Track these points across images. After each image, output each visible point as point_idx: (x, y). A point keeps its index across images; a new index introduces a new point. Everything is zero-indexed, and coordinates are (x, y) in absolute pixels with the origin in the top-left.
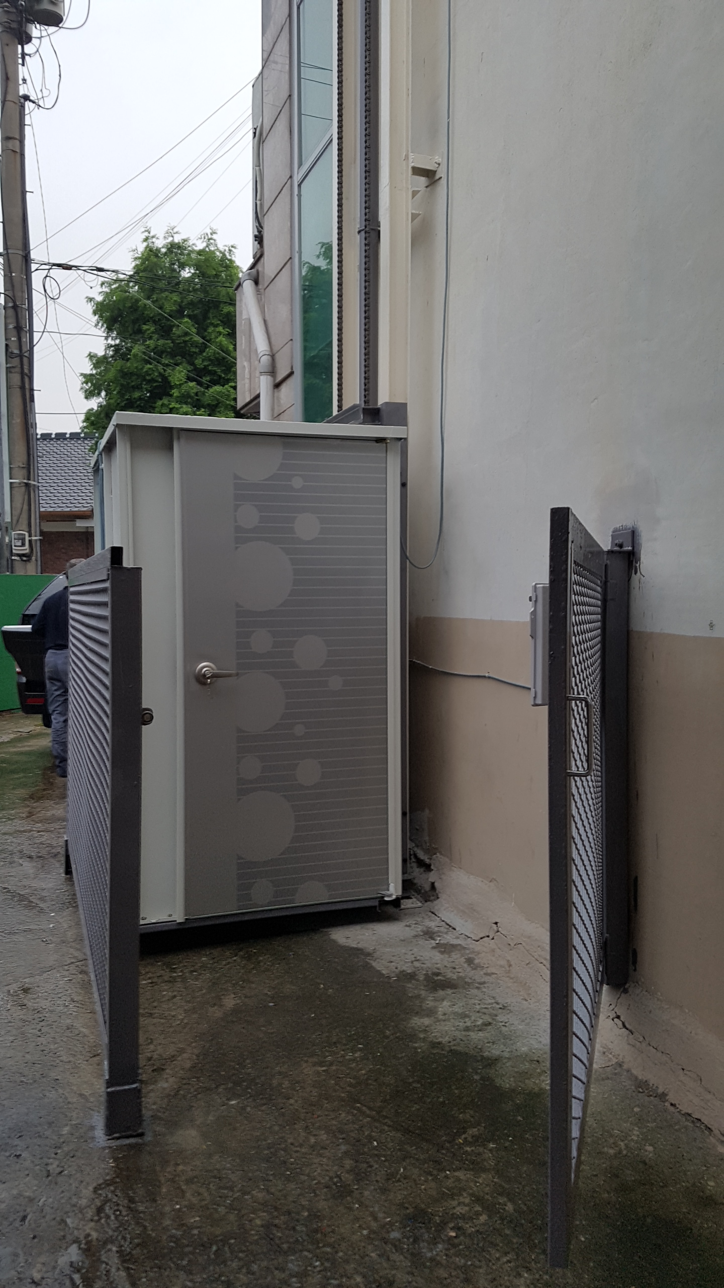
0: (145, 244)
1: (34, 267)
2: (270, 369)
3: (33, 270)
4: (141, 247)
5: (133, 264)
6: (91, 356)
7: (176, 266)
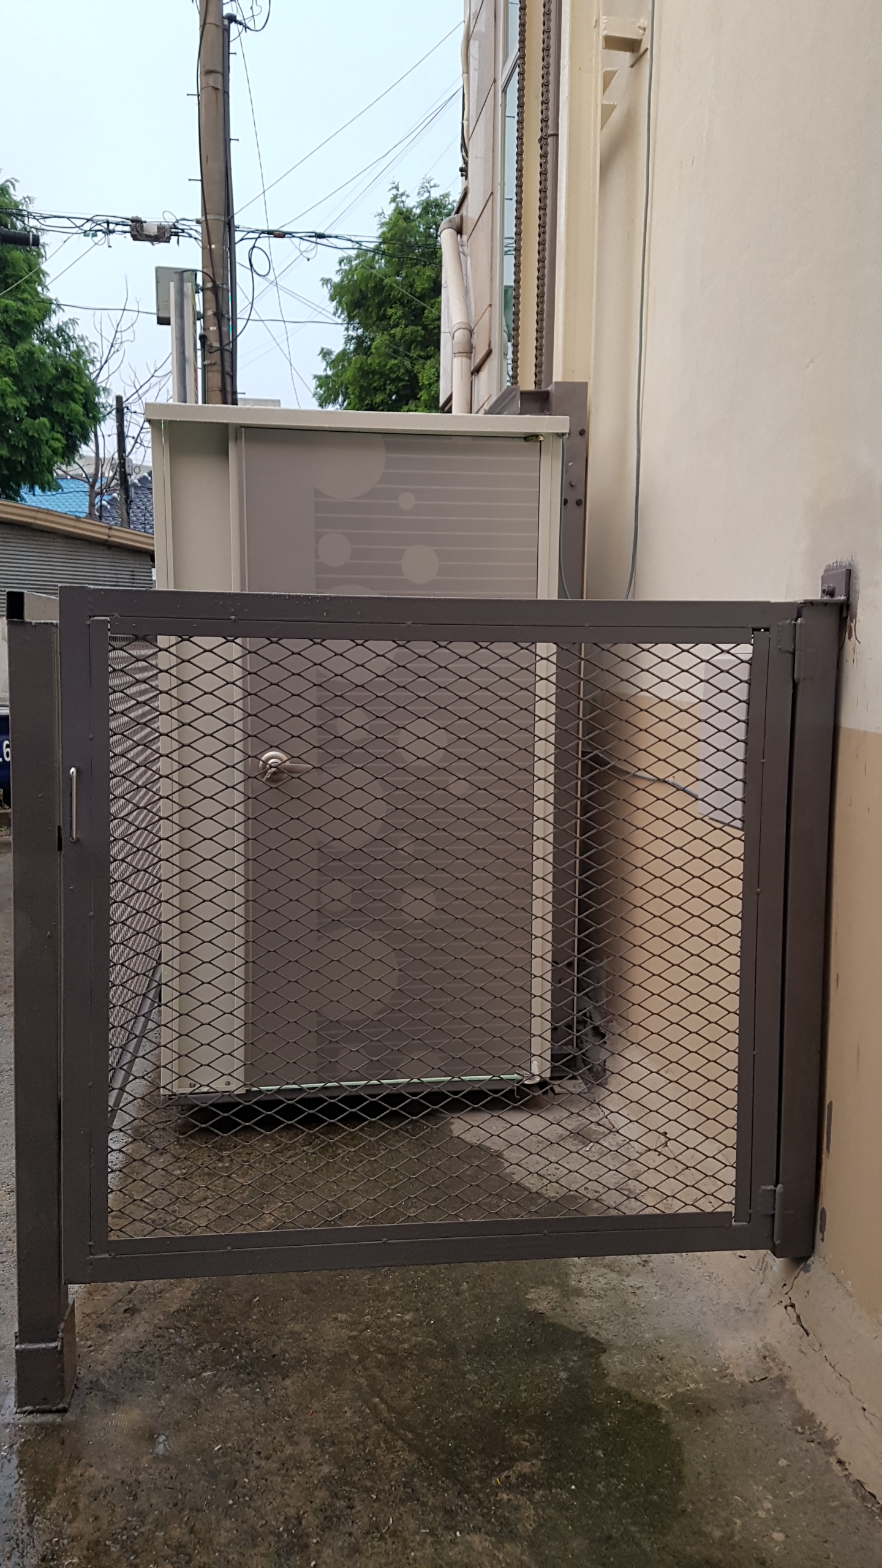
0: (393, 205)
1: (238, 236)
2: (467, 349)
3: (236, 241)
4: (389, 210)
5: (380, 231)
6: (325, 354)
7: (432, 230)
